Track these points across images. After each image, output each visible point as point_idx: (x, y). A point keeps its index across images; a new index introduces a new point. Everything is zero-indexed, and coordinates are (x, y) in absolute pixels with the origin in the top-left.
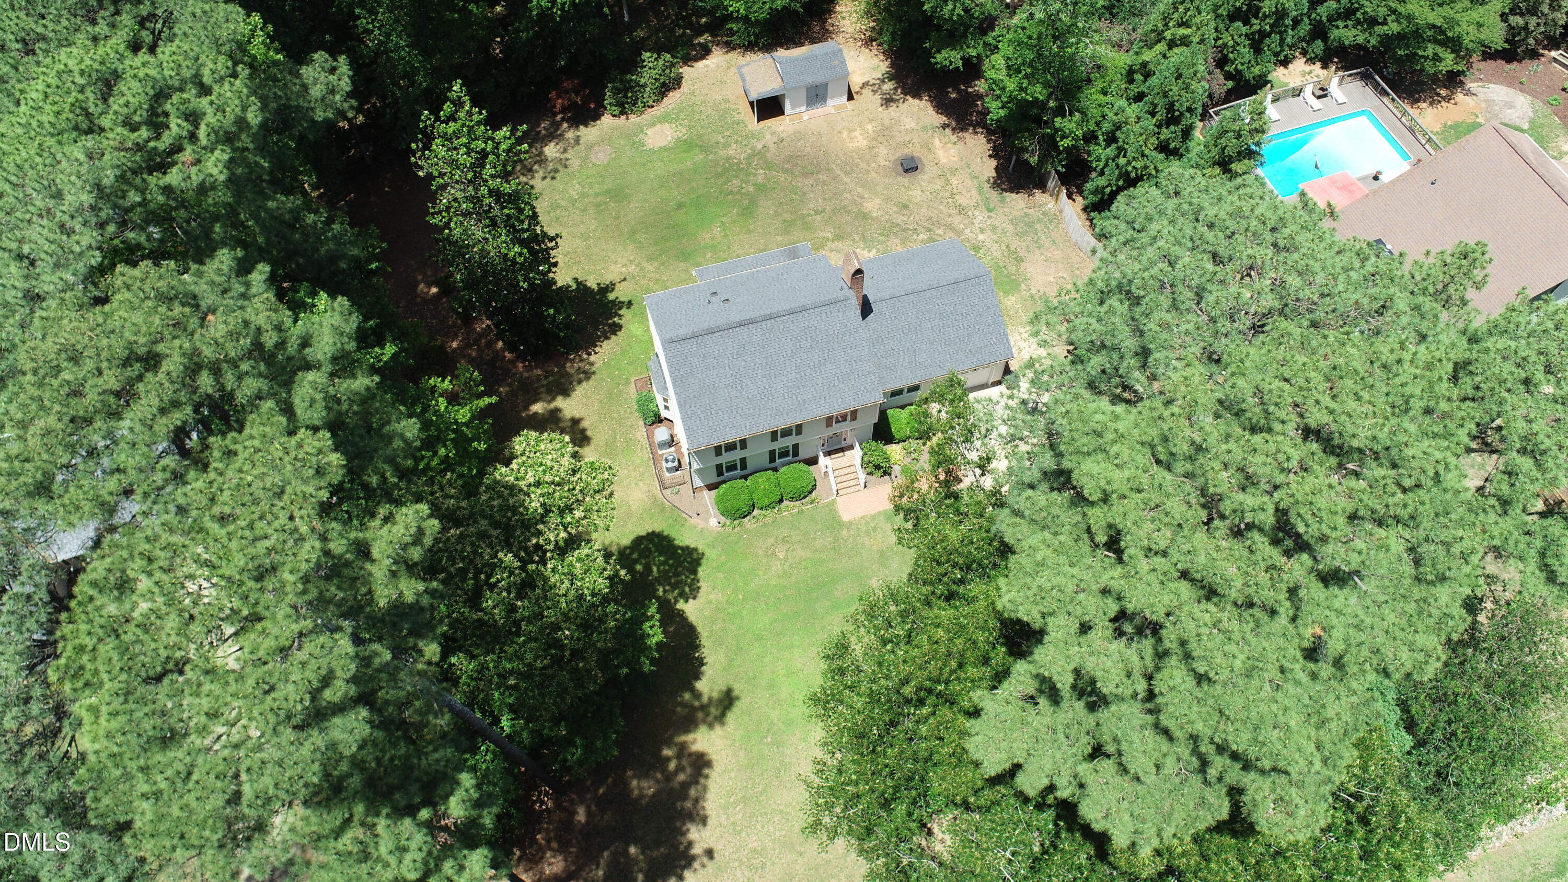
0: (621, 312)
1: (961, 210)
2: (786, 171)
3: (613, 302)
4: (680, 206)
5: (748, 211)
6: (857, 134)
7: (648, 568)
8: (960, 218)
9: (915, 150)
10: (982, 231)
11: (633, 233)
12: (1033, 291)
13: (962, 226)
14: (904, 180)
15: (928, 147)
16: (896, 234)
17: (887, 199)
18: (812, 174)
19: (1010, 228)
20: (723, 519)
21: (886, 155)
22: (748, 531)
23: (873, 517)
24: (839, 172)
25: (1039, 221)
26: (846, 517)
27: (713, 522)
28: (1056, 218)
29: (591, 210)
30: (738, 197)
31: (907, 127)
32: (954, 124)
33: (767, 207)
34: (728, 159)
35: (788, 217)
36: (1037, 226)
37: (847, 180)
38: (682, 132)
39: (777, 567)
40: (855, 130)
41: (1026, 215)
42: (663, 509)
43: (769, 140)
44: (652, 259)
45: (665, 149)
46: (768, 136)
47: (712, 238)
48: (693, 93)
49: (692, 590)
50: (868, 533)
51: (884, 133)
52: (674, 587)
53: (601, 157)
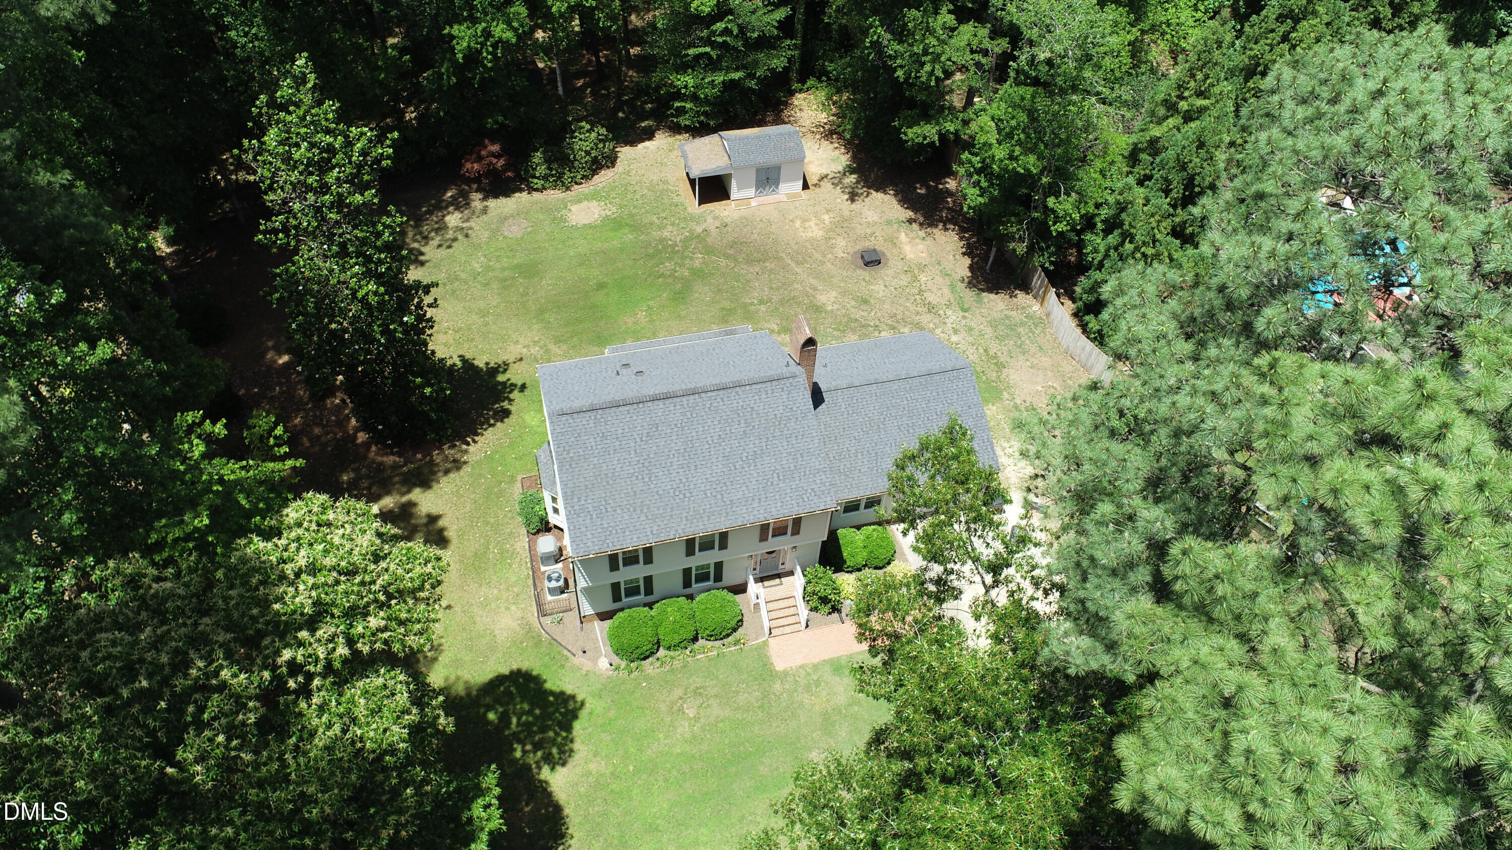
0: (512, 396)
1: (931, 308)
2: (727, 257)
3: (504, 383)
4: (601, 286)
5: (681, 295)
6: (812, 224)
7: (504, 718)
8: (929, 317)
9: (879, 244)
10: (956, 331)
11: (541, 311)
12: (1018, 401)
13: (931, 325)
14: (865, 273)
15: (893, 241)
16: (854, 330)
17: (844, 293)
18: (759, 261)
19: (989, 331)
20: (616, 660)
21: (843, 247)
22: (648, 678)
23: (816, 667)
24: (789, 262)
25: (1022, 324)
26: (780, 665)
27: (603, 663)
28: (1044, 322)
29: (495, 285)
30: (670, 280)
31: (870, 219)
32: (921, 219)
33: (702, 293)
34: (662, 240)
35: (727, 304)
36: (1020, 330)
37: (798, 270)
38: (611, 211)
39: (684, 728)
40: (809, 220)
41: (1007, 317)
42: (538, 643)
43: (711, 224)
44: (560, 341)
45: (590, 226)
46: (710, 220)
47: (635, 323)
48: (628, 173)
49: (561, 752)
50: (808, 688)
51: (842, 225)
52: (537, 746)
53: (514, 230)
